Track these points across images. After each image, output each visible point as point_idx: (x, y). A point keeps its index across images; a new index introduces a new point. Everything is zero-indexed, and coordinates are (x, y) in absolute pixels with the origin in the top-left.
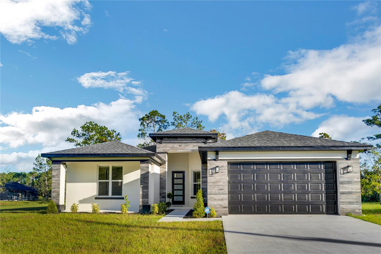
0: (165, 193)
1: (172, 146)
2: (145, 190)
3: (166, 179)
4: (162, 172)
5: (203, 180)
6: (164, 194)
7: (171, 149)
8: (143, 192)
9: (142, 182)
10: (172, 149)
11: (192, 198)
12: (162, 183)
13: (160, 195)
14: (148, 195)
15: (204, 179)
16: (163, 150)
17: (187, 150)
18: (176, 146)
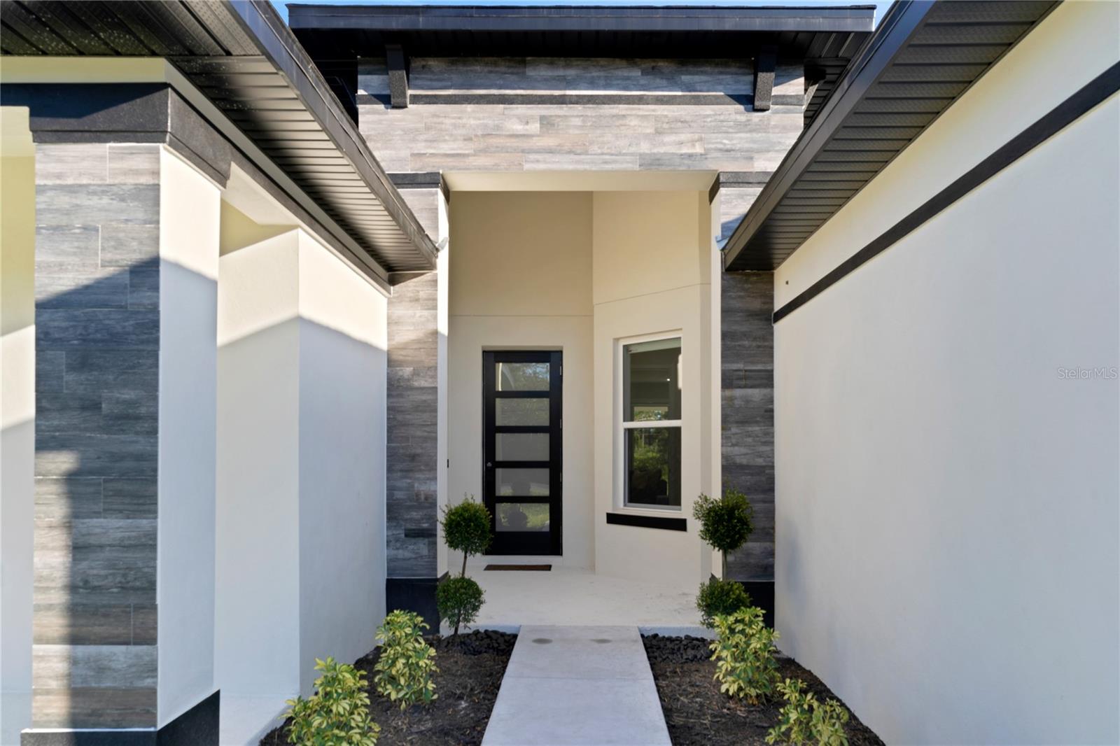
0: (431, 502)
1: (486, 126)
2: (112, 527)
3: (435, 390)
4: (407, 334)
5: (737, 403)
6: (419, 507)
7: (477, 153)
8: (79, 549)
9: (63, 409)
10: (484, 151)
11: (613, 519)
12: (405, 424)
13: (389, 519)
14: (151, 587)
15: (738, 392)
16: (413, 155)
17: (606, 163)
18: (518, 128)
